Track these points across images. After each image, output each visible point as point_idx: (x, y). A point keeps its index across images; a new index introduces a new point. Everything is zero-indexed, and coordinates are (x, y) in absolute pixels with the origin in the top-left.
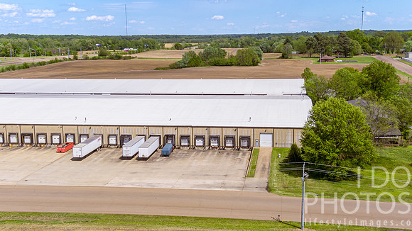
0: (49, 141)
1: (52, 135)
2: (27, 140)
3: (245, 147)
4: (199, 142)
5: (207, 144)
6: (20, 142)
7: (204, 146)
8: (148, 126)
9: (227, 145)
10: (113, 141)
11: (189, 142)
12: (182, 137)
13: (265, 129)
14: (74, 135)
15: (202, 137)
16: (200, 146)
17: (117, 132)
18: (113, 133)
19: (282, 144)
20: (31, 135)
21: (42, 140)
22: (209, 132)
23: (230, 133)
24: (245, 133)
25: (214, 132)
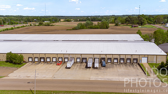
0: (51, 61)
1: (53, 58)
2: (42, 60)
3: (135, 63)
4: (116, 61)
5: (119, 62)
6: (39, 61)
7: (117, 62)
8: (94, 54)
9: (127, 62)
10: (78, 60)
11: (111, 61)
12: (108, 59)
13: (144, 56)
14: (62, 58)
15: (117, 59)
16: (116, 63)
17: (80, 57)
18: (79, 57)
19: (151, 62)
20: (44, 58)
21: (48, 60)
22: (120, 57)
23: (129, 57)
24: (135, 57)
25: (122, 57)
